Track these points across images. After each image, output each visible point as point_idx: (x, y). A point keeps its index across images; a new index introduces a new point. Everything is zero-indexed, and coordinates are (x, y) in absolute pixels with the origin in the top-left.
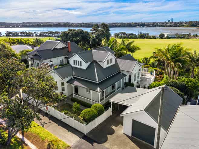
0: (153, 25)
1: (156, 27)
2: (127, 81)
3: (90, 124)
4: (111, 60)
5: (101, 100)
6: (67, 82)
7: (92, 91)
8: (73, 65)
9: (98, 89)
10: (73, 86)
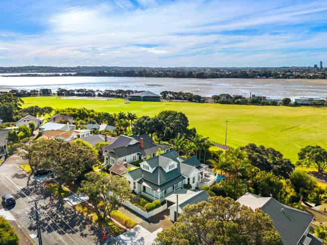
0: (283, 75)
1: (289, 78)
2: (186, 183)
3: (150, 212)
4: (173, 166)
5: (161, 198)
6: (138, 182)
7: (154, 191)
8: (143, 169)
9: (159, 190)
10: (142, 186)
